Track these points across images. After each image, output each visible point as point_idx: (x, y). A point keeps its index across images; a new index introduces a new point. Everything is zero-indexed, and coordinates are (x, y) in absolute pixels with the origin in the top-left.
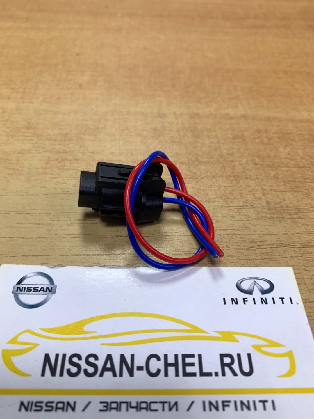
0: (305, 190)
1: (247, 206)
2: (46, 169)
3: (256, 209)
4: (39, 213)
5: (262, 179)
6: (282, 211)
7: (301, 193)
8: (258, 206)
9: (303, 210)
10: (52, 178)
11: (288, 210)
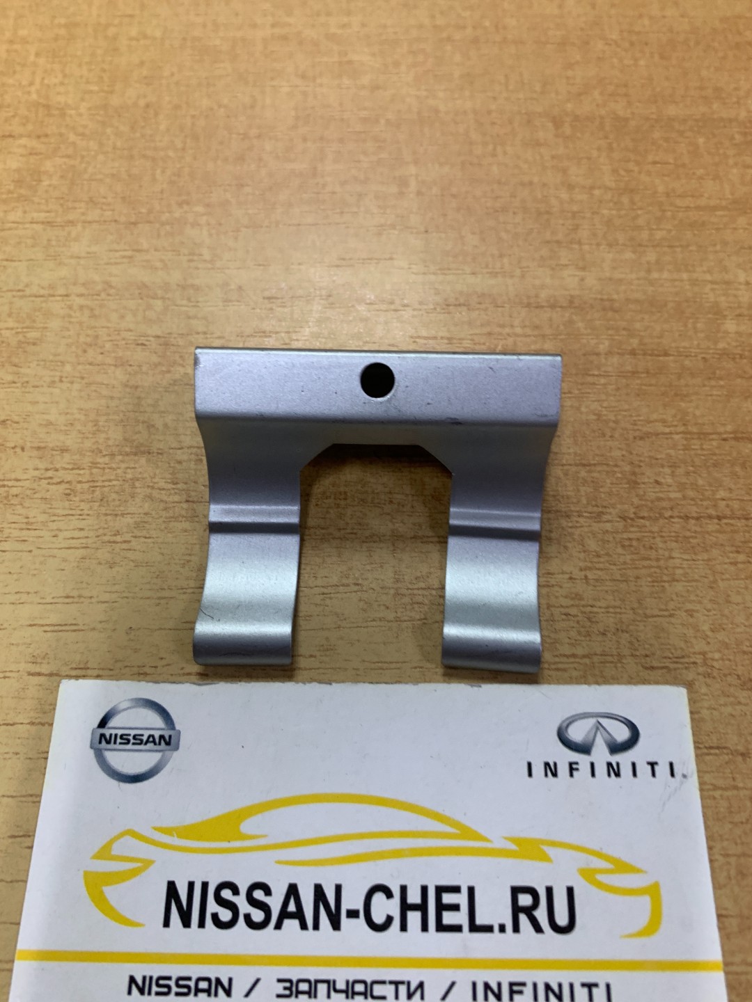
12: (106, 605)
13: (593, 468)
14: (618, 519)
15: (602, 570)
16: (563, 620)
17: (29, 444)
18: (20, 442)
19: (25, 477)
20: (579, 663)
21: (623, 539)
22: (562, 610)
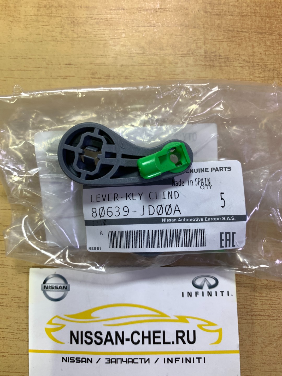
0: (239, 39)
1: (189, 54)
2: (38, 16)
3: (195, 57)
4: (38, 59)
5: (207, 28)
6: (214, 60)
7: (235, 43)
8: (198, 54)
9: (232, 59)
10: (43, 26)
11: (219, 59)
12: (114, 58)
13: (271, 18)
14: (277, 35)
15: (270, 51)
16: (257, 66)
17: (82, 6)
18: (80, 5)
19: (83, 17)
20: (261, 79)
21: (279, 42)
22: (257, 63)
